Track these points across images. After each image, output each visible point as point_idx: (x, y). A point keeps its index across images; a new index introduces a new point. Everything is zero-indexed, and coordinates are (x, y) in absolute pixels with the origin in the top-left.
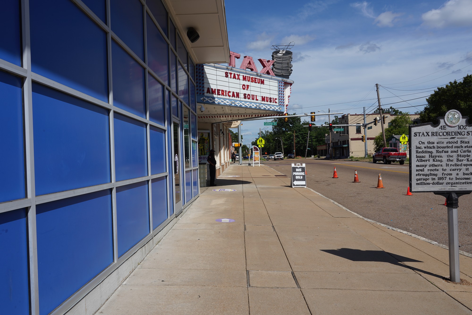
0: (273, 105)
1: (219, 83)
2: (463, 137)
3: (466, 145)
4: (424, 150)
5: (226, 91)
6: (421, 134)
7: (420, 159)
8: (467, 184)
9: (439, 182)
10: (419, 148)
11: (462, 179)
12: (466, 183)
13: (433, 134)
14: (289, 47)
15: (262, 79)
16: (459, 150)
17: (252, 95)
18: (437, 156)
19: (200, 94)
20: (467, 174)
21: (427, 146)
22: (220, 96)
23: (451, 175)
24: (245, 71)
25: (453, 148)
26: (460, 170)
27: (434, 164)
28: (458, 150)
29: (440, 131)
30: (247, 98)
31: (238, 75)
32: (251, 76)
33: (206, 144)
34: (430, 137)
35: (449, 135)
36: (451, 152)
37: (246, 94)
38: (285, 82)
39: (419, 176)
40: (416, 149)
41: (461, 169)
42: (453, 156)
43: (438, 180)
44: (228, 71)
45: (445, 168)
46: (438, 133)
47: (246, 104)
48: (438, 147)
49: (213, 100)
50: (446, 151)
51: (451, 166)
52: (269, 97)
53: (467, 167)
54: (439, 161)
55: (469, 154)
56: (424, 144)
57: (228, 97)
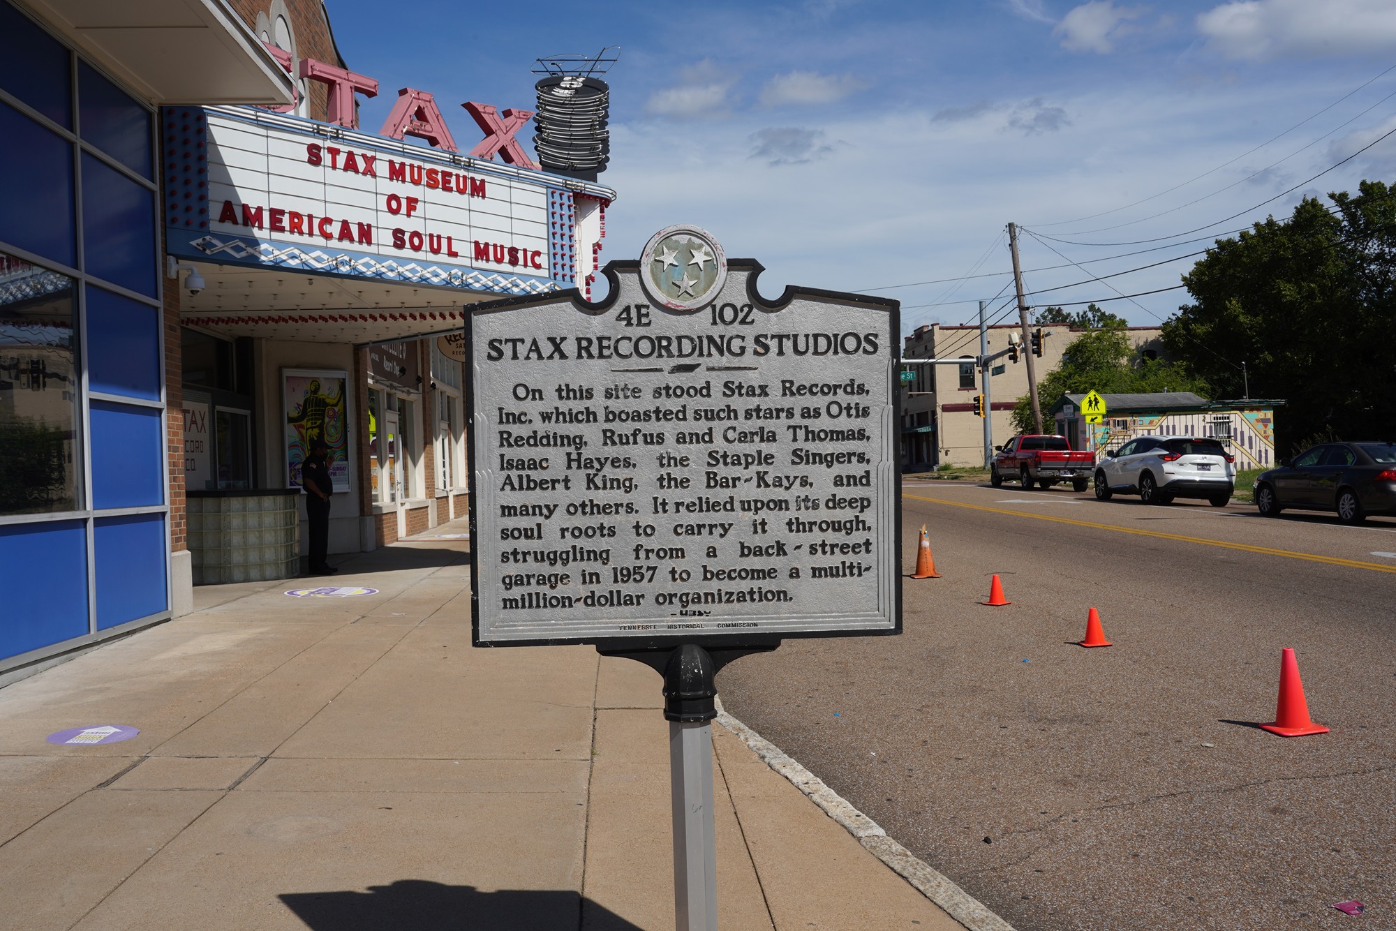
0: (525, 277)
1: (277, 185)
2: (736, 362)
3: (753, 402)
4: (541, 427)
5: (310, 217)
6: (522, 349)
7: (520, 477)
8: (761, 600)
9: (619, 592)
10: (517, 419)
11: (733, 575)
12: (756, 596)
13: (584, 348)
14: (598, 66)
15: (478, 177)
16: (718, 426)
17: (431, 236)
18: (606, 459)
19: (188, 223)
20: (759, 551)
21: (557, 409)
22: (286, 236)
23: (677, 557)
24: (401, 145)
25: (685, 419)
26: (726, 529)
27: (591, 501)
28: (710, 429)
29: (618, 334)
30: (408, 245)
31: (369, 161)
32: (428, 166)
33: (329, 422)
34: (572, 362)
35: (663, 352)
36: (678, 441)
37: (403, 232)
38: (574, 193)
39: (516, 561)
40: (501, 422)
41: (731, 525)
42: (688, 459)
43: (616, 581)
44: (319, 142)
45: (646, 518)
46: (612, 343)
47: (400, 269)
48: (611, 417)
49: (249, 250)
50: (652, 435)
51: (678, 511)
52: (508, 245)
53: (756, 517)
54: (617, 483)
55: (766, 448)
56: (541, 398)
57: (319, 240)
